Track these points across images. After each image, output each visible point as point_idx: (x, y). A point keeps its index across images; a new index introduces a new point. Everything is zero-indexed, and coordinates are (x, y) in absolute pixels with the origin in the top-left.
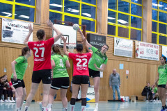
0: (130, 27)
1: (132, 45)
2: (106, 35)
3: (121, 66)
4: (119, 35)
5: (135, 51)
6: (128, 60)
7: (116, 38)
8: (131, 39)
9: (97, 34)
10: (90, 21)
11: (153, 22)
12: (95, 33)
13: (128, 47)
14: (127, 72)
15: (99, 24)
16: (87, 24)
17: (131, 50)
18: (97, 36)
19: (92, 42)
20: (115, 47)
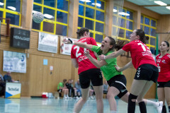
0: (55, 22)
1: (57, 41)
2: (31, 29)
3: (46, 62)
4: (44, 30)
5: (60, 47)
6: (53, 55)
7: (41, 32)
8: (57, 34)
9: (22, 28)
10: (14, 15)
11: (79, 18)
12: (19, 27)
13: (53, 42)
14: (51, 68)
15: (23, 18)
16: (10, 18)
17: (56, 45)
18: (22, 30)
19: (16, 37)
20: (39, 43)
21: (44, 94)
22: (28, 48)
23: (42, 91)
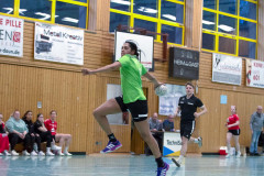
0: (238, 38)
1: (241, 66)
2: (200, 49)
3: (224, 99)
4: (220, 50)
5: (246, 76)
6: (235, 89)
7: (216, 54)
8: (240, 55)
9: (186, 47)
10: (174, 28)
12: (182, 46)
13: (235, 69)
15: (188, 32)
16: (169, 32)
17: (240, 73)
18: (187, 51)
19: (177, 62)
20: (214, 70)
21: (222, 148)
22: (197, 78)
23: (219, 145)
